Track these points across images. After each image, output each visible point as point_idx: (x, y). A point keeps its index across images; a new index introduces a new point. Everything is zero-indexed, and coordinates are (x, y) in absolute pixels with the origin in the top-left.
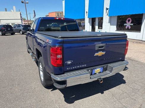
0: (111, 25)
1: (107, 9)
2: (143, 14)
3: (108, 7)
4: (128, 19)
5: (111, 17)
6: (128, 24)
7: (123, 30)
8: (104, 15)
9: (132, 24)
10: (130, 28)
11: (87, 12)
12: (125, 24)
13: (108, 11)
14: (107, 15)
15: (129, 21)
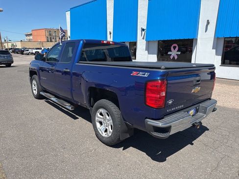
0: (149, 54)
1: (143, 30)
2: (193, 39)
3: (145, 28)
4: (173, 46)
5: (148, 42)
6: (174, 53)
7: (167, 60)
8: (138, 39)
9: (179, 53)
10: (176, 57)
11: (110, 33)
12: (169, 53)
13: (143, 32)
14: (143, 39)
15: (175, 48)
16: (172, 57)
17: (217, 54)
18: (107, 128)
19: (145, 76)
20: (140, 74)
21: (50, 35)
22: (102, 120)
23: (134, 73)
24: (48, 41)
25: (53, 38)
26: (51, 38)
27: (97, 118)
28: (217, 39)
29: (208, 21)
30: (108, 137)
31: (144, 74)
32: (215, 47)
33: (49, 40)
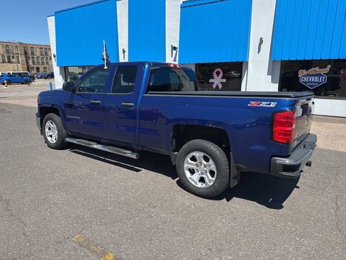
1: (174, 48)
2: (242, 63)
6: (217, 81)
9: (225, 81)
10: (220, 87)
12: (211, 81)
13: (174, 52)
14: (175, 61)
15: (218, 74)
16: (214, 86)
17: (273, 81)
18: (203, 176)
19: (271, 106)
20: (264, 104)
21: (8, 51)
22: (195, 167)
23: (253, 104)
24: (4, 62)
25: (13, 57)
26: (9, 57)
27: (186, 165)
28: (272, 62)
29: (261, 39)
30: (208, 188)
31: (270, 104)
32: (271, 72)
33: (6, 60)
